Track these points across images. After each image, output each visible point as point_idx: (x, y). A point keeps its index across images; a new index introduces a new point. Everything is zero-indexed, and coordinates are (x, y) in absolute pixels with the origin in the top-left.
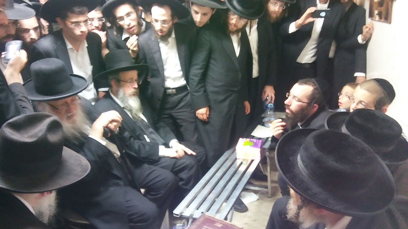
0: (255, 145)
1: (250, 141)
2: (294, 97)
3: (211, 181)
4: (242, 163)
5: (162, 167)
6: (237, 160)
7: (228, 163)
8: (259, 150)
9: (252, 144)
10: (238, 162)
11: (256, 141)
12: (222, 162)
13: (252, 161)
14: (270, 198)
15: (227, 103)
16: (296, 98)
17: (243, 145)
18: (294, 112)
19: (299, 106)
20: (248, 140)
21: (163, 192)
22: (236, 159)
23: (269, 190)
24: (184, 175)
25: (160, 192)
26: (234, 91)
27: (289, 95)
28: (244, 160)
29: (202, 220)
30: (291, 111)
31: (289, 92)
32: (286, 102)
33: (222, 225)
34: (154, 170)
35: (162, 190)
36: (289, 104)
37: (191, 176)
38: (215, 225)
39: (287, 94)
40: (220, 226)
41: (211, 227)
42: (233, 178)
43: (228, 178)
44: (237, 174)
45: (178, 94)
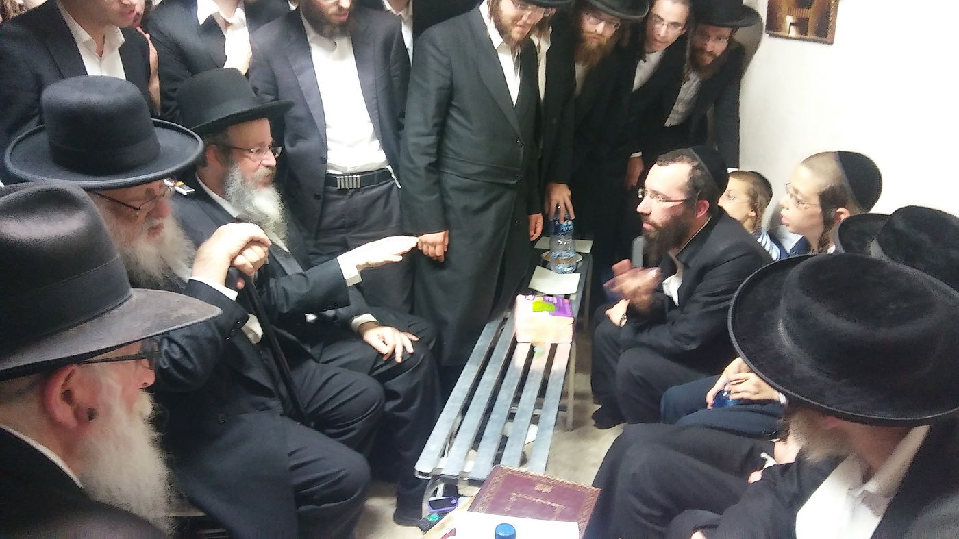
0: (560, 310)
1: (545, 301)
2: (655, 193)
3: (476, 394)
4: (531, 354)
6: (519, 346)
7: (500, 353)
9: (553, 308)
10: (522, 352)
11: (559, 302)
13: (554, 347)
14: (571, 431)
15: (492, 213)
17: (533, 311)
18: (661, 225)
21: (356, 425)
22: (515, 343)
23: (570, 413)
26: (507, 186)
27: (644, 193)
28: (537, 343)
30: (654, 225)
32: (640, 208)
33: (550, 488)
34: (335, 374)
35: (355, 422)
36: (646, 211)
40: (547, 490)
41: (528, 493)
42: (526, 386)
43: (513, 386)
44: (532, 376)
45: (365, 190)
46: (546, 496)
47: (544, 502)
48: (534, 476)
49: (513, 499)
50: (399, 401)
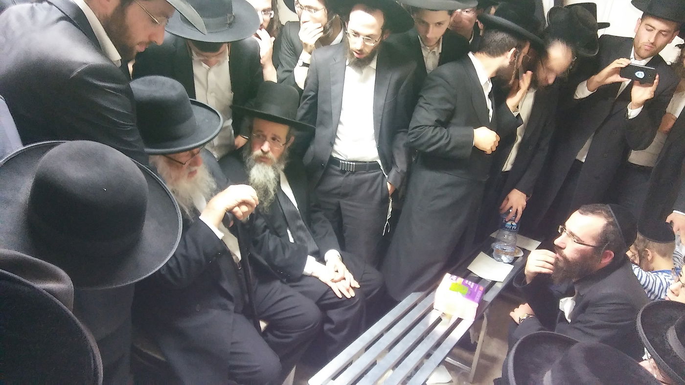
0: (471, 295)
1: (464, 284)
4: (439, 320)
6: (433, 311)
9: (466, 290)
10: (432, 318)
11: (474, 286)
13: (459, 320)
17: (450, 289)
18: (570, 260)
19: (579, 251)
20: (461, 280)
22: (431, 308)
23: (473, 370)
27: (563, 230)
28: (446, 315)
32: (557, 241)
34: (289, 296)
35: (295, 332)
36: (561, 245)
37: (348, 320)
44: (428, 339)
45: (358, 174)
50: (333, 326)
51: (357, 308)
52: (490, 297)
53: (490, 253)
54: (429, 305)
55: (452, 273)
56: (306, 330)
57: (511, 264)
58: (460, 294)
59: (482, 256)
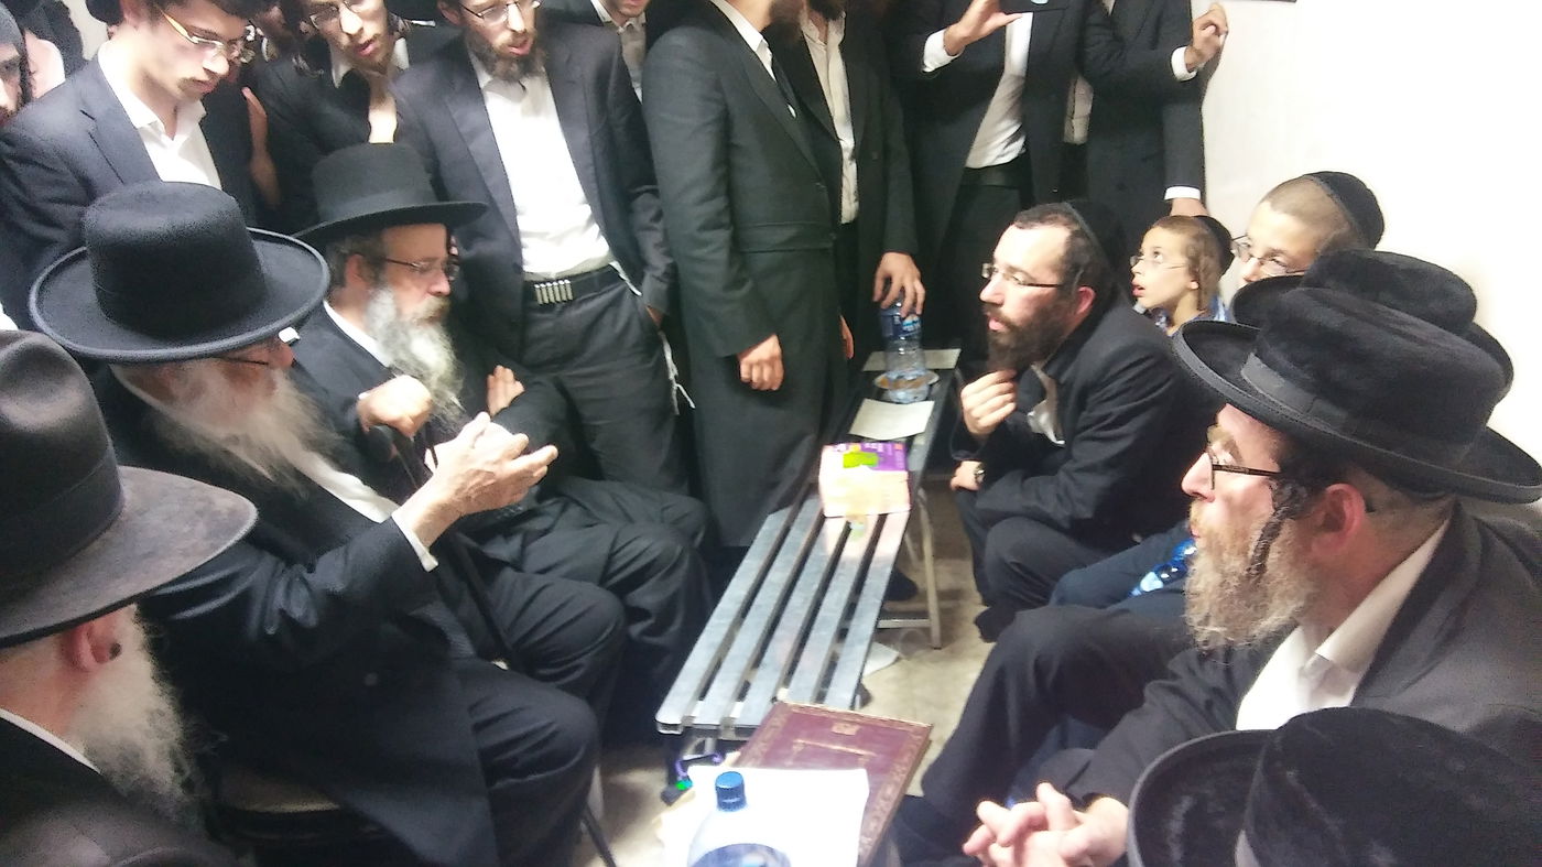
0: (886, 462)
1: (864, 449)
2: (1012, 270)
3: (758, 601)
4: (847, 530)
5: (568, 576)
6: (828, 523)
7: (798, 538)
8: (904, 475)
9: (874, 459)
10: (832, 531)
11: (885, 449)
12: (777, 534)
13: (882, 518)
14: (940, 649)
16: (1018, 276)
17: (845, 467)
18: (1017, 323)
19: (1031, 300)
20: (855, 447)
21: (583, 660)
22: (822, 519)
23: (934, 622)
24: (647, 597)
25: (578, 662)
27: (991, 271)
28: (855, 517)
29: (779, 721)
30: (1007, 323)
31: (991, 260)
32: (986, 295)
33: (856, 728)
34: (544, 587)
35: (580, 656)
36: (997, 300)
37: (675, 595)
38: (835, 729)
39: (986, 266)
40: (851, 731)
41: (820, 738)
42: (834, 583)
43: (814, 583)
44: (843, 568)
45: (581, 302)
46: (848, 740)
47: (844, 749)
48: (833, 713)
49: (796, 749)
50: (650, 622)
51: (686, 565)
52: (918, 461)
53: (880, 395)
54: (815, 516)
55: (834, 442)
56: (603, 642)
57: (927, 399)
58: (864, 469)
59: (869, 406)
